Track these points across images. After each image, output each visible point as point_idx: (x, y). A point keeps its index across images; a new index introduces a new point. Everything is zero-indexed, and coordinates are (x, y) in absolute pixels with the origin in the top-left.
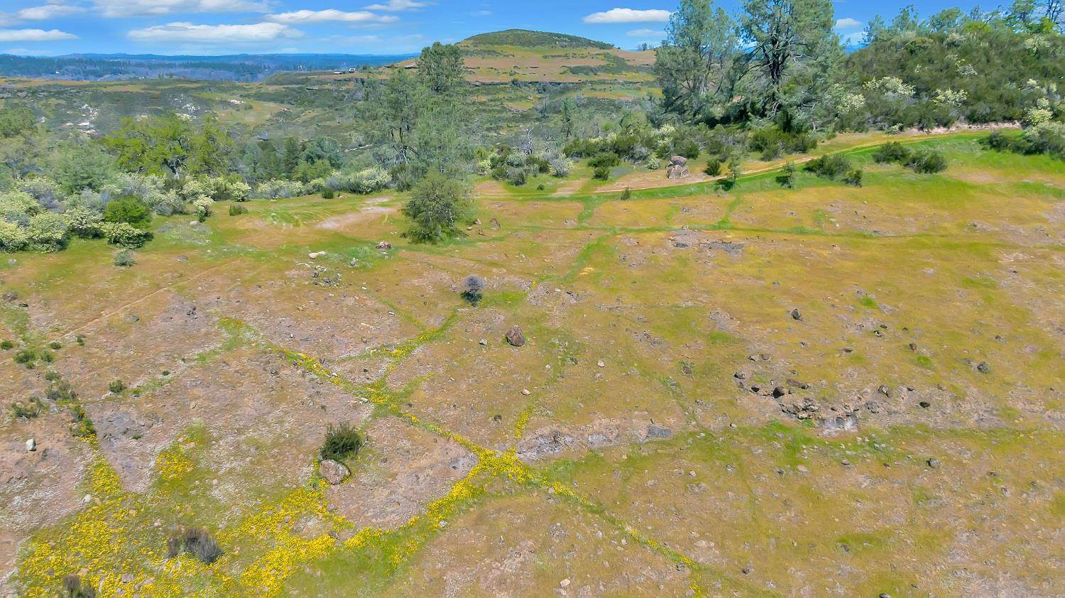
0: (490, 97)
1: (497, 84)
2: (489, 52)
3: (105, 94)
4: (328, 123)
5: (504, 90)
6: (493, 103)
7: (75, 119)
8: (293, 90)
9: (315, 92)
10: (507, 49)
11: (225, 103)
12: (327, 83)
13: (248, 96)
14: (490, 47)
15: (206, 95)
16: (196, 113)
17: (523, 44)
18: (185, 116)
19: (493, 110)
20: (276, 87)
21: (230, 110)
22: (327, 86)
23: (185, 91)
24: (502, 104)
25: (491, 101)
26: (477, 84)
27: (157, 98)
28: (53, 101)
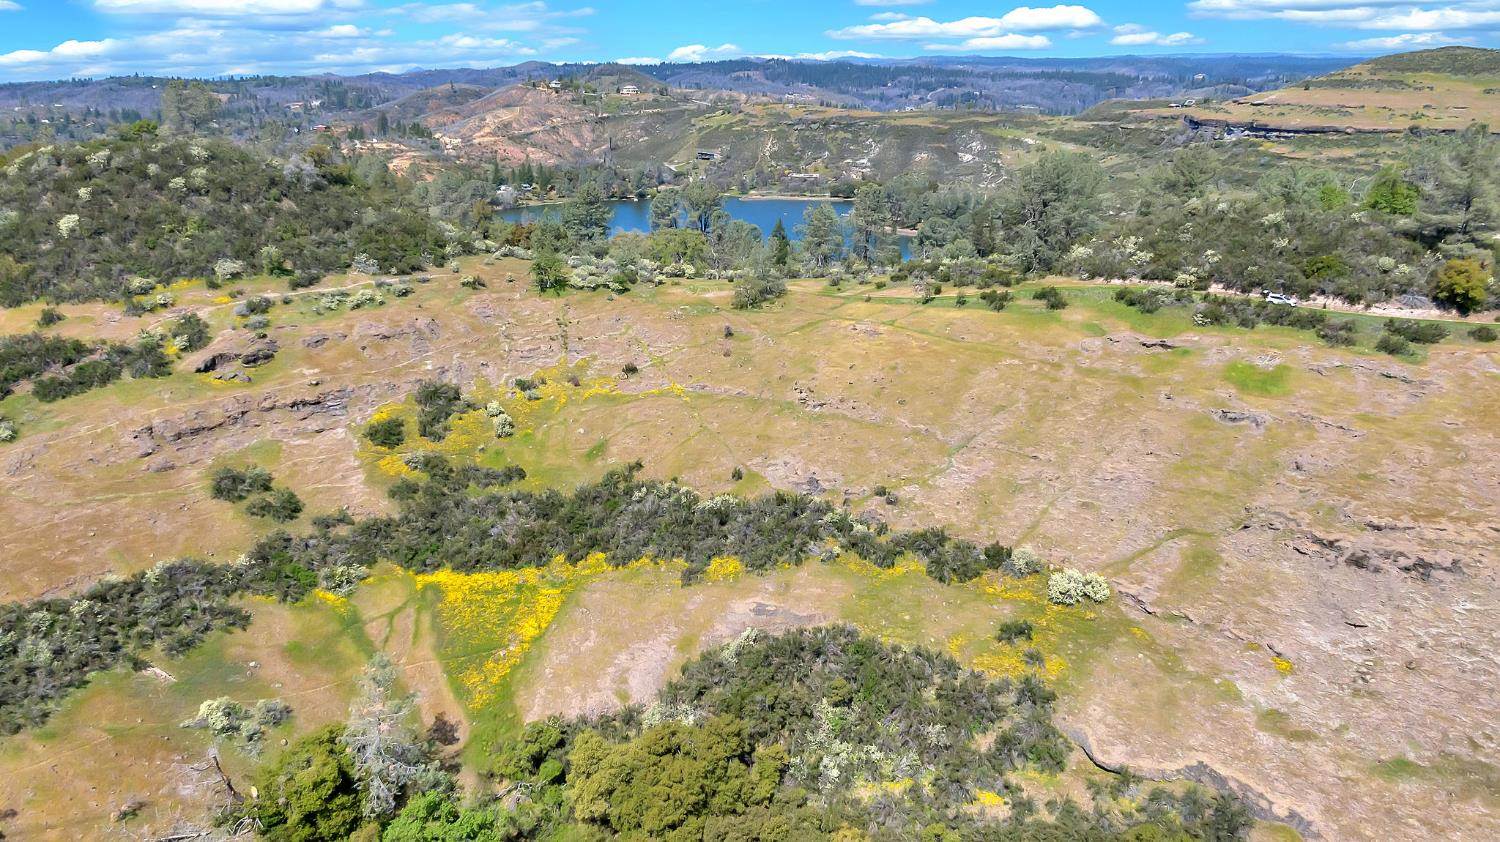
0: (1361, 151)
1: (1383, 132)
2: (1390, 83)
3: (893, 128)
4: (1125, 175)
5: (1390, 141)
6: (1362, 160)
7: (854, 154)
8: (1103, 128)
9: (1129, 132)
10: (1425, 78)
11: (1017, 142)
12: (1147, 121)
13: (1047, 134)
14: (1397, 76)
15: (997, 132)
16: (980, 154)
17: (1456, 71)
18: (967, 157)
19: (1359, 171)
20: (1085, 124)
21: (1020, 151)
22: (1146, 125)
23: (977, 126)
24: (1376, 161)
25: (1361, 156)
26: (1348, 131)
27: (944, 134)
28: (841, 134)
